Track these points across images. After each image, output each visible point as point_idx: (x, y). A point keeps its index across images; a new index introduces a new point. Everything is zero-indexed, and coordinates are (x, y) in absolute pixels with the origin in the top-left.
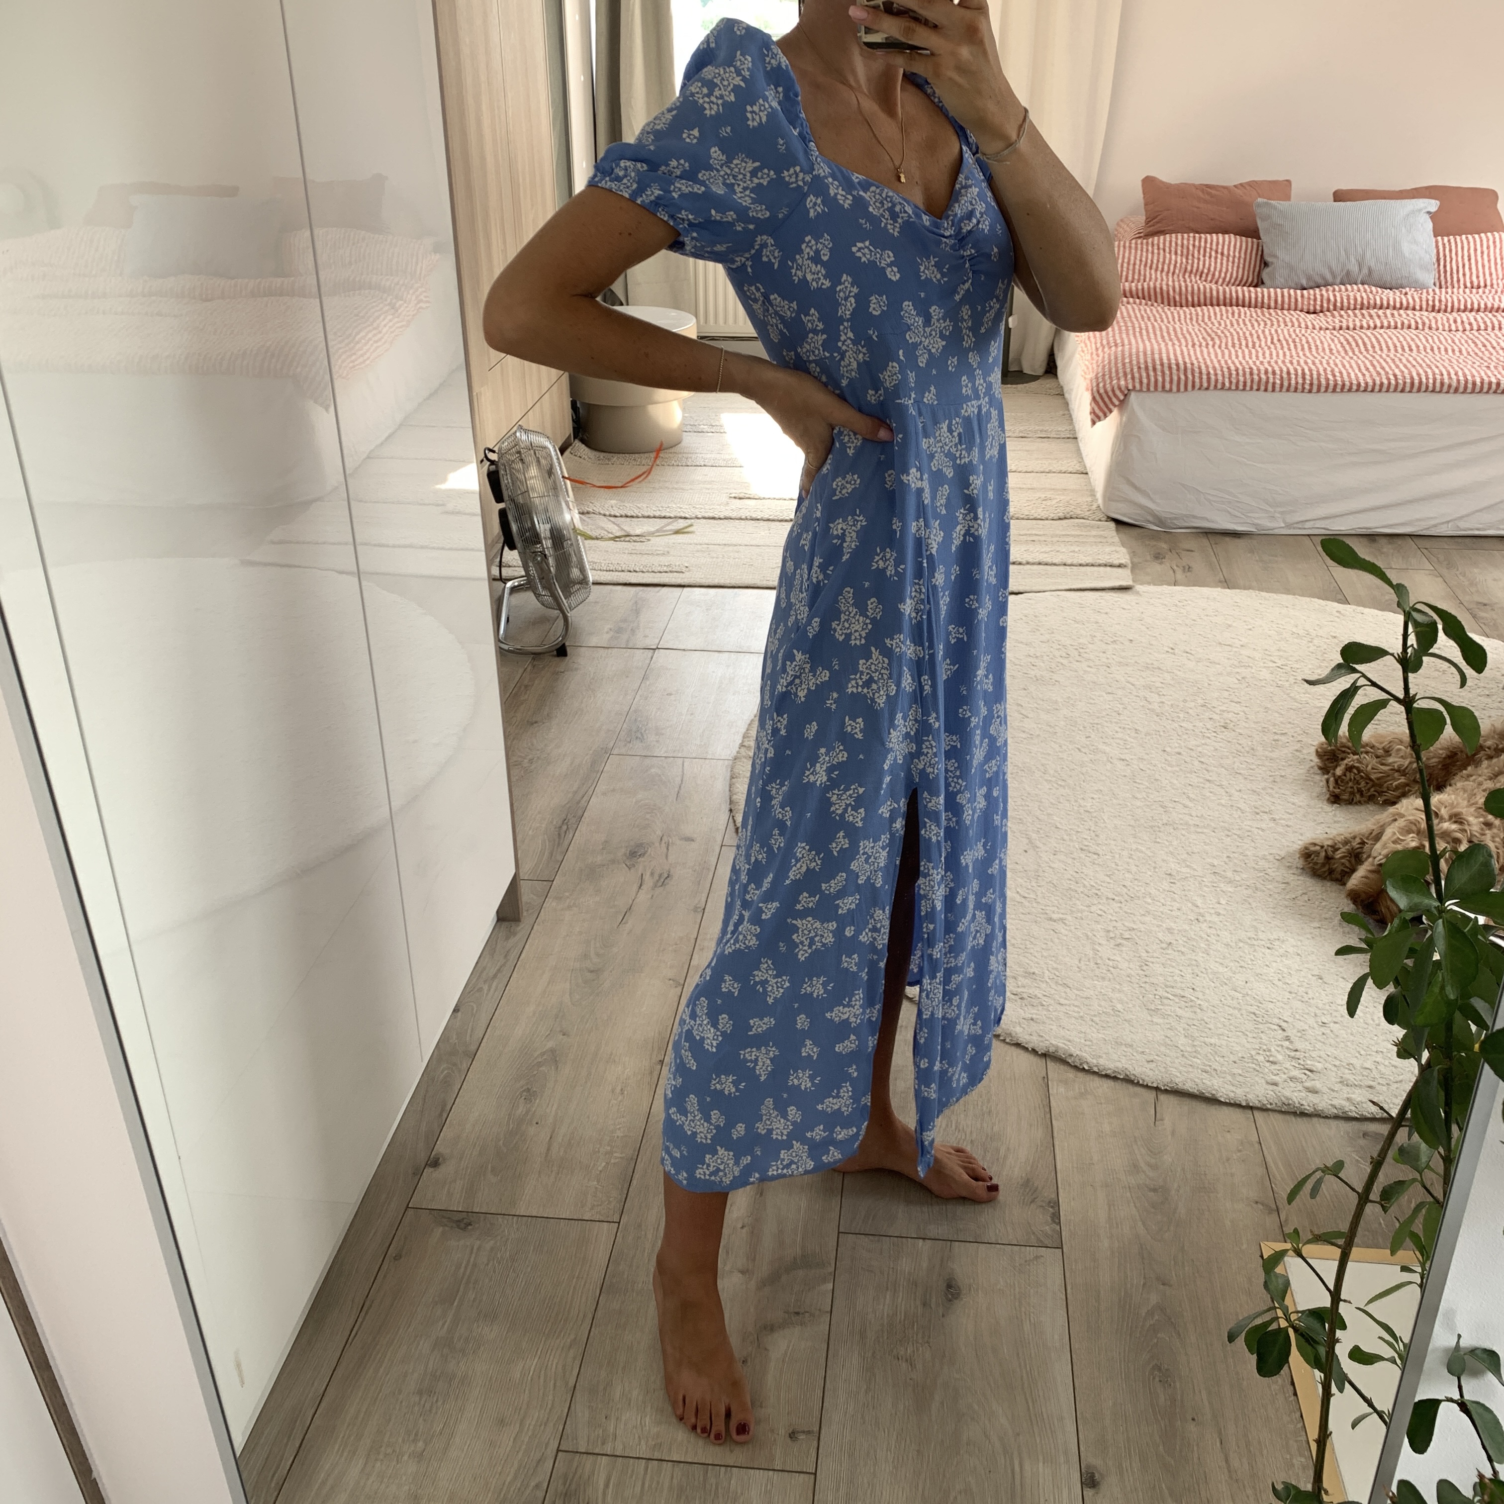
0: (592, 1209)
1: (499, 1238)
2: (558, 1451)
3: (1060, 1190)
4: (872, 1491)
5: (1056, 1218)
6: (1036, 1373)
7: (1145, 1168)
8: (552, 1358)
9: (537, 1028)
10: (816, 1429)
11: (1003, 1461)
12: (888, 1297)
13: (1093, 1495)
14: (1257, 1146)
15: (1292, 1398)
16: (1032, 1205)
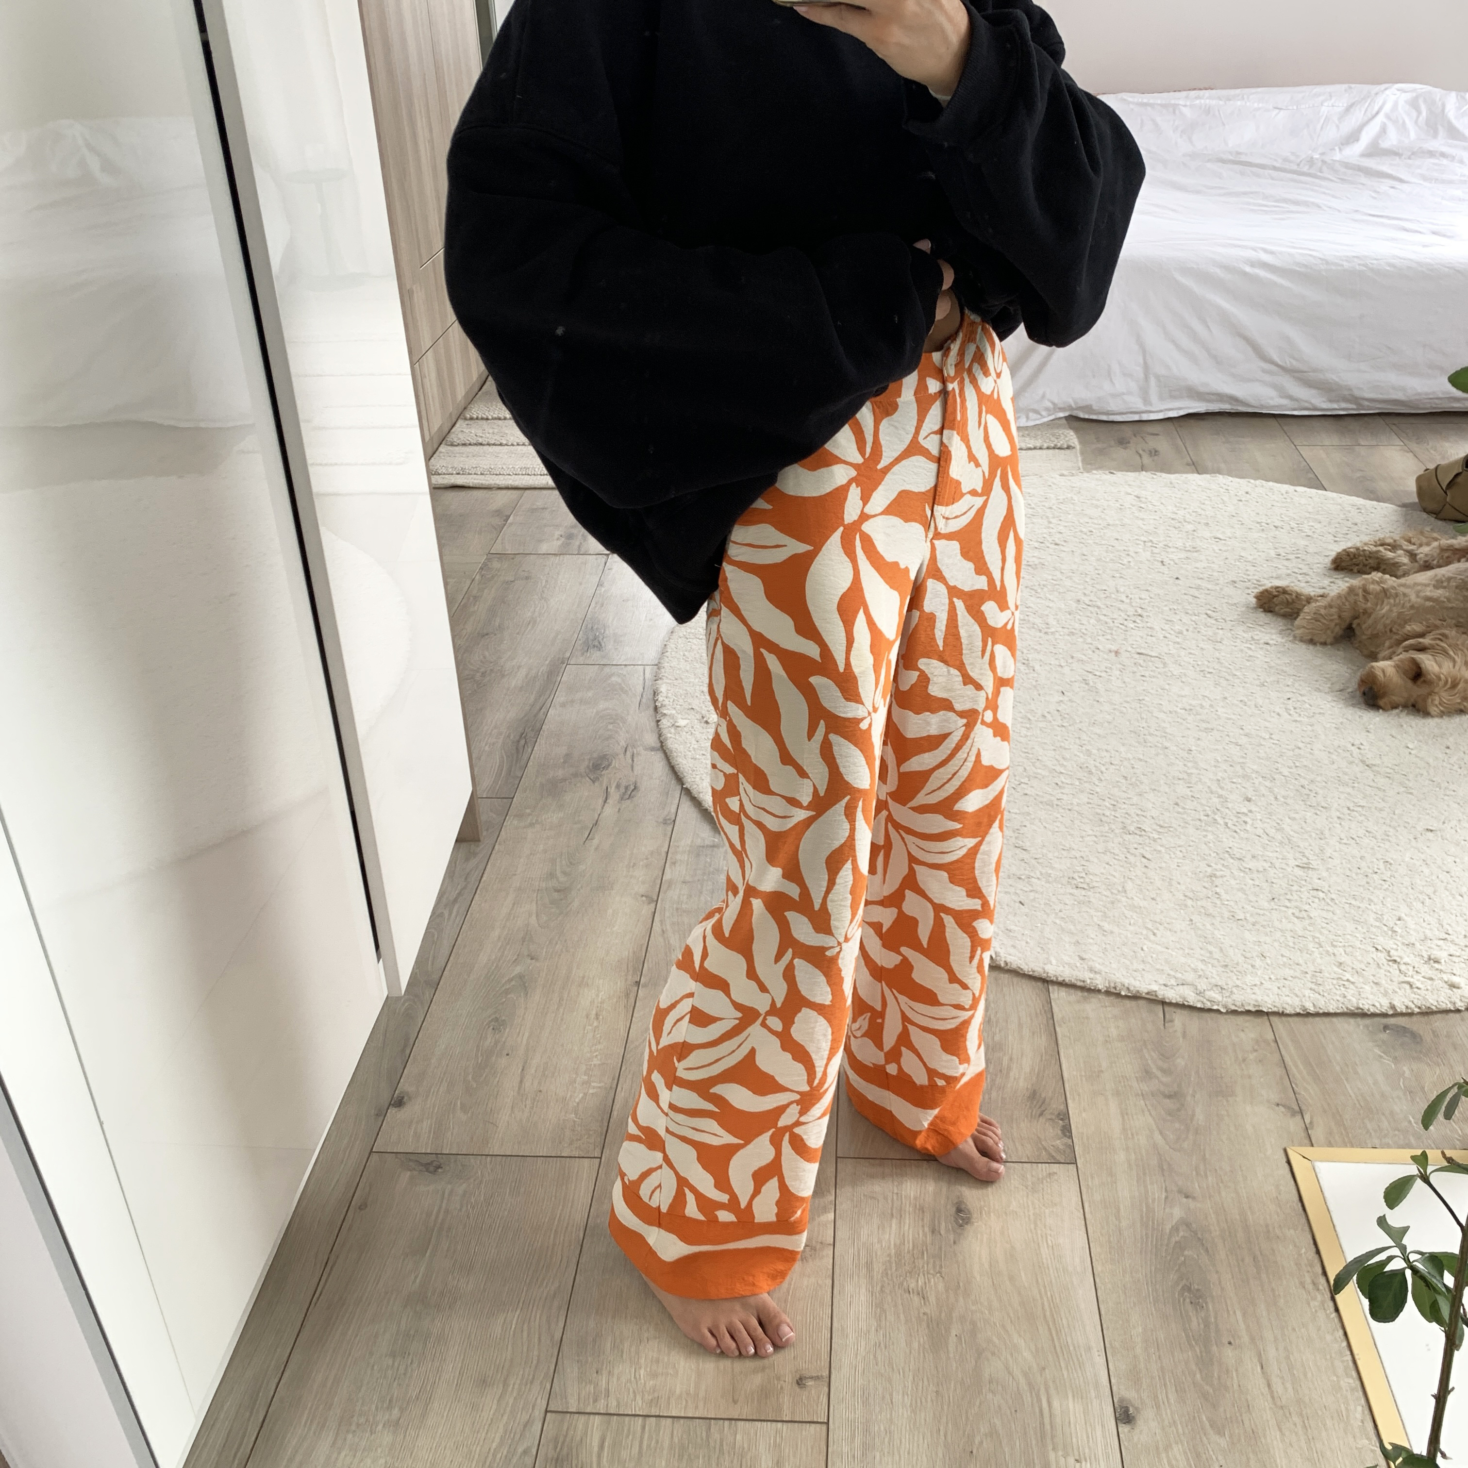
0: (571, 1144)
1: (472, 1180)
2: (546, 1411)
3: (1069, 1101)
4: (890, 1439)
5: (1067, 1131)
6: (1058, 1300)
7: (1159, 1074)
8: (535, 1308)
9: (503, 952)
10: (825, 1373)
11: (1029, 1399)
12: (894, 1225)
13: (1129, 1431)
14: (1273, 1045)
15: (1334, 1315)
16: (1041, 1119)
